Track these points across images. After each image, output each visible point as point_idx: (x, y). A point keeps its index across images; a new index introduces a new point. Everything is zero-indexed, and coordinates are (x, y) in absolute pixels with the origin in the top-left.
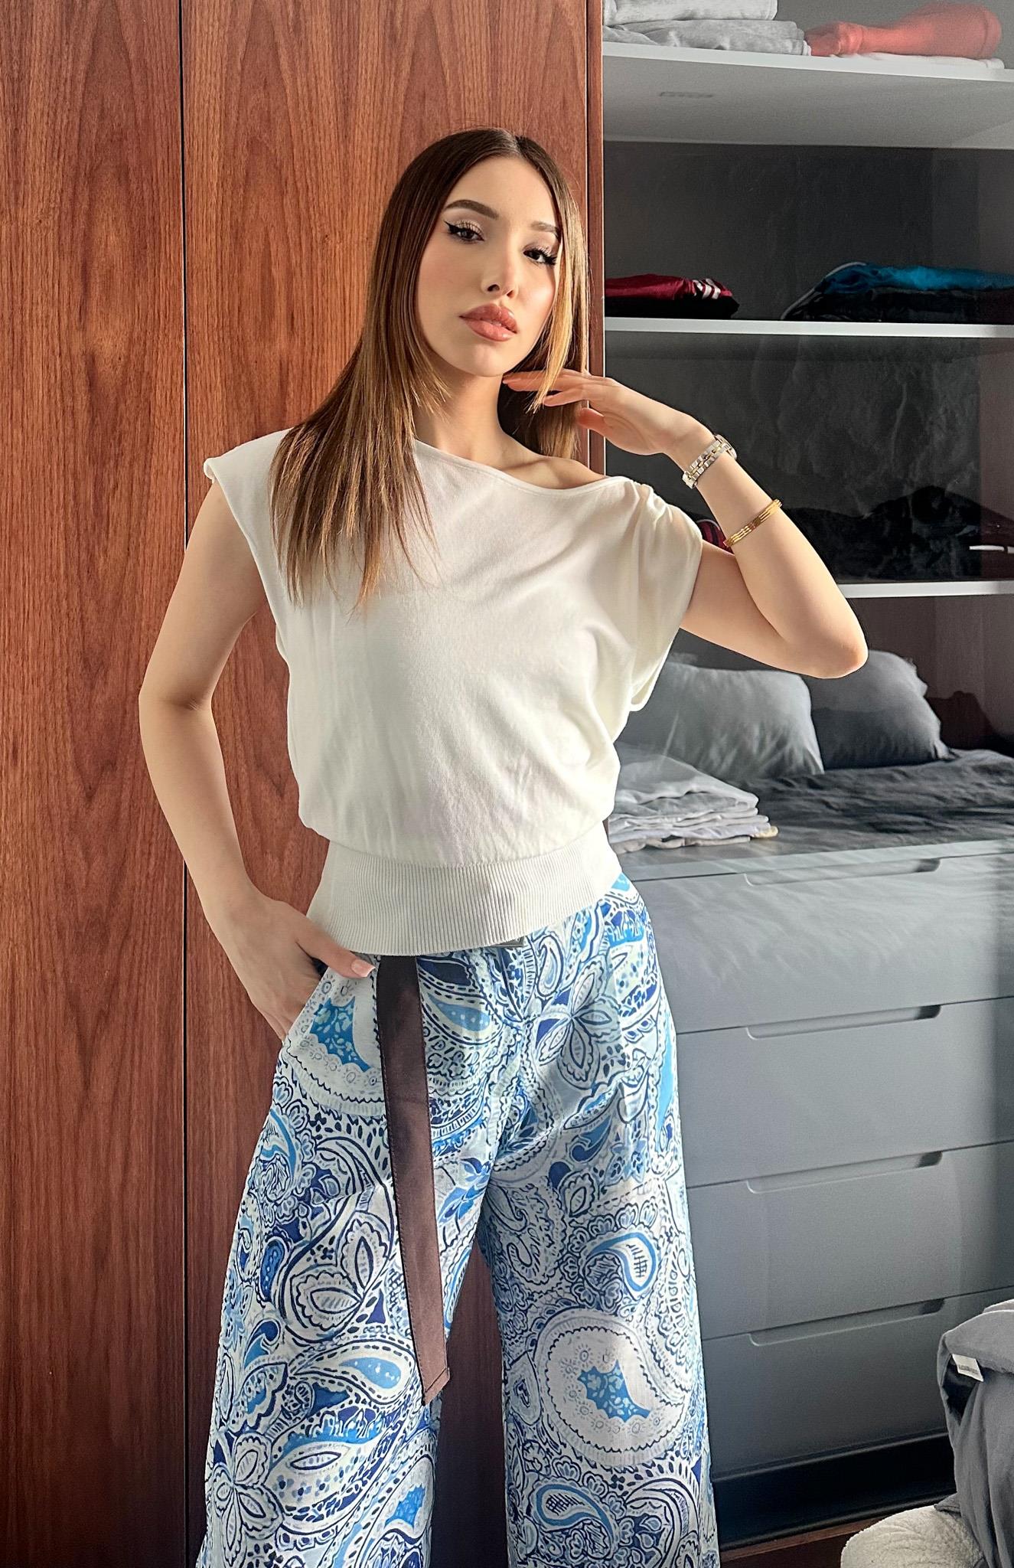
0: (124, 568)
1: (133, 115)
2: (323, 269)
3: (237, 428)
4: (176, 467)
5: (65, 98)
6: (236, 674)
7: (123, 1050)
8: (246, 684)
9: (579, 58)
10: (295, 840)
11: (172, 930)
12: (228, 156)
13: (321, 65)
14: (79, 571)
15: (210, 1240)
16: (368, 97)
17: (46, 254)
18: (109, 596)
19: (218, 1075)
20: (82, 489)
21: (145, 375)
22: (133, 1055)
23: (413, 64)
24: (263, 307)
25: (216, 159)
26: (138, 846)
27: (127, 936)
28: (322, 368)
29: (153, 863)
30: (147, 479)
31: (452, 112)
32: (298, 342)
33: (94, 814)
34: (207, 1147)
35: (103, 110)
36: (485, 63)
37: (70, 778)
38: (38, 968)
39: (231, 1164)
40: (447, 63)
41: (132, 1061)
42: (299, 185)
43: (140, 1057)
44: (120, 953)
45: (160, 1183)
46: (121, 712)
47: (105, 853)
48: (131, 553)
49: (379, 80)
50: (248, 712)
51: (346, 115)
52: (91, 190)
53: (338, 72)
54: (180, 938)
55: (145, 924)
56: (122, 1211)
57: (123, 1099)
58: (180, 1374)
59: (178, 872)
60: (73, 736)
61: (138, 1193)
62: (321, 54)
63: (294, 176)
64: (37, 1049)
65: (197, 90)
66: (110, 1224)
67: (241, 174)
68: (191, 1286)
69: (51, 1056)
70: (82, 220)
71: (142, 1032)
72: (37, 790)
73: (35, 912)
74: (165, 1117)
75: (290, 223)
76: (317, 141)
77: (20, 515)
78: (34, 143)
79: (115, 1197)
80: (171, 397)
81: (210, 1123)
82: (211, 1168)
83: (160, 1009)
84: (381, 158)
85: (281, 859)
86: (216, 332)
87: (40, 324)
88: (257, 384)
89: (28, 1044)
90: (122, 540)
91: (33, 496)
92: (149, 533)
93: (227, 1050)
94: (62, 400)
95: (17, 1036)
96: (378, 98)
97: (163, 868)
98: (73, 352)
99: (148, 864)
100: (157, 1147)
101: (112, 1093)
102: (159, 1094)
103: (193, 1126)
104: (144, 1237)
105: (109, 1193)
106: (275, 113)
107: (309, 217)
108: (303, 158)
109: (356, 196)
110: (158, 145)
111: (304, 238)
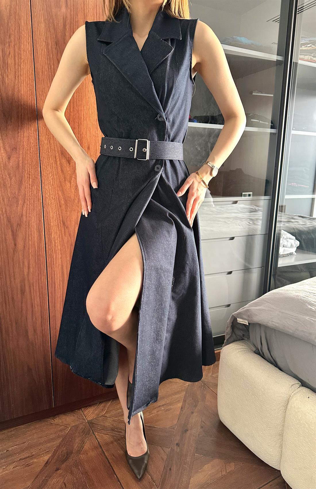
3: (49, 39)
7: (26, 235)
11: (38, 201)
15: (55, 288)
19: (55, 243)
22: (29, 237)
26: (26, 175)
27: (24, 202)
29: (31, 180)
32: (69, 10)
33: (11, 164)
39: (60, 268)
43: (31, 237)
44: (23, 207)
45: (39, 272)
54: (41, 204)
55: (30, 199)
56: (28, 280)
57: (27, 249)
59: (39, 184)
61: (33, 275)
66: (25, 283)
68: (50, 299)
69: (4, 236)
71: (31, 230)
74: (39, 254)
79: (26, 277)
81: (53, 256)
82: (54, 268)
83: (36, 224)
85: (70, 183)
88: (56, 24)
93: (57, 236)
97: (34, 182)
99: (29, 181)
100: (38, 262)
101: (23, 247)
102: (38, 248)
103: (48, 257)
104: (35, 286)
105: (24, 275)
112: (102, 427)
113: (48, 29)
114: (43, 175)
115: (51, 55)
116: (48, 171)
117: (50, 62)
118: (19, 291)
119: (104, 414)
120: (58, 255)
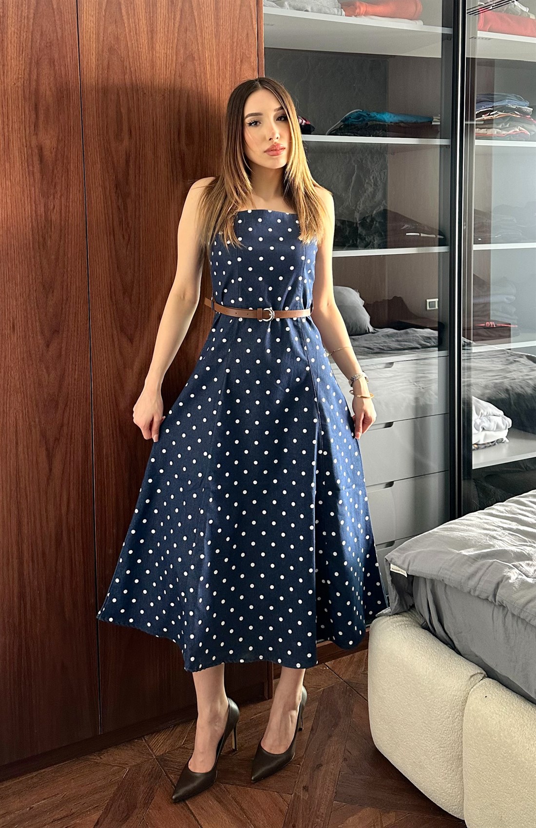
0: (59, 245)
1: (56, 34)
2: (143, 108)
3: (108, 182)
5: (24, 26)
6: (111, 291)
7: (66, 453)
8: (115, 295)
9: (253, 15)
10: (138, 362)
11: (86, 401)
12: (99, 55)
13: (141, 13)
14: (39, 246)
15: (105, 533)
16: (162, 29)
17: (18, 99)
18: (53, 257)
19: (108, 462)
20: (39, 209)
21: (65, 157)
22: (70, 456)
23: (181, 14)
24: (118, 126)
25: (94, 56)
26: (70, 367)
27: (66, 405)
28: (145, 154)
29: (77, 373)
30: (68, 204)
31: (199, 37)
32: (134, 142)
33: (50, 353)
34: (103, 494)
35: (42, 32)
36: (213, 15)
37: (39, 338)
38: (27, 420)
39: (114, 500)
40: (196, 14)
41: (70, 459)
42: (132, 69)
43: (74, 457)
44: (64, 413)
45: (83, 509)
46: (61, 308)
47: (56, 369)
48: (62, 238)
49: (166, 22)
50: (116, 308)
51: (152, 38)
52: (37, 69)
53: (148, 17)
54: (89, 405)
55: (74, 399)
56: (67, 522)
57: (67, 475)
60: (39, 319)
61: (74, 514)
62: (140, 8)
64: (28, 454)
65: (85, 23)
66: (62, 529)
67: (106, 63)
69: (35, 458)
70: (34, 83)
71: (74, 446)
72: (24, 344)
73: (25, 395)
74: (85, 481)
75: (129, 87)
76: (139, 49)
77: (11, 221)
78: (11, 48)
79: (64, 518)
80: (77, 167)
81: (104, 483)
82: (105, 502)
83: (82, 436)
84: (168, 59)
86: (96, 137)
87: (16, 132)
89: (24, 453)
90: (58, 232)
91: (16, 211)
92: (70, 229)
93: (111, 451)
94: (28, 166)
95: (19, 450)
96: (166, 30)
97: (82, 376)
98: (33, 146)
99: (75, 374)
100: (82, 495)
101: (62, 472)
102: (82, 473)
104: (77, 532)
106: (120, 35)
107: (137, 85)
108: (134, 57)
109: (157, 76)
110: (68, 48)
111: (135, 94)
113: (106, 171)
115: (110, 202)
116: (101, 357)
117: (107, 211)
119: (183, 744)
120: (111, 480)
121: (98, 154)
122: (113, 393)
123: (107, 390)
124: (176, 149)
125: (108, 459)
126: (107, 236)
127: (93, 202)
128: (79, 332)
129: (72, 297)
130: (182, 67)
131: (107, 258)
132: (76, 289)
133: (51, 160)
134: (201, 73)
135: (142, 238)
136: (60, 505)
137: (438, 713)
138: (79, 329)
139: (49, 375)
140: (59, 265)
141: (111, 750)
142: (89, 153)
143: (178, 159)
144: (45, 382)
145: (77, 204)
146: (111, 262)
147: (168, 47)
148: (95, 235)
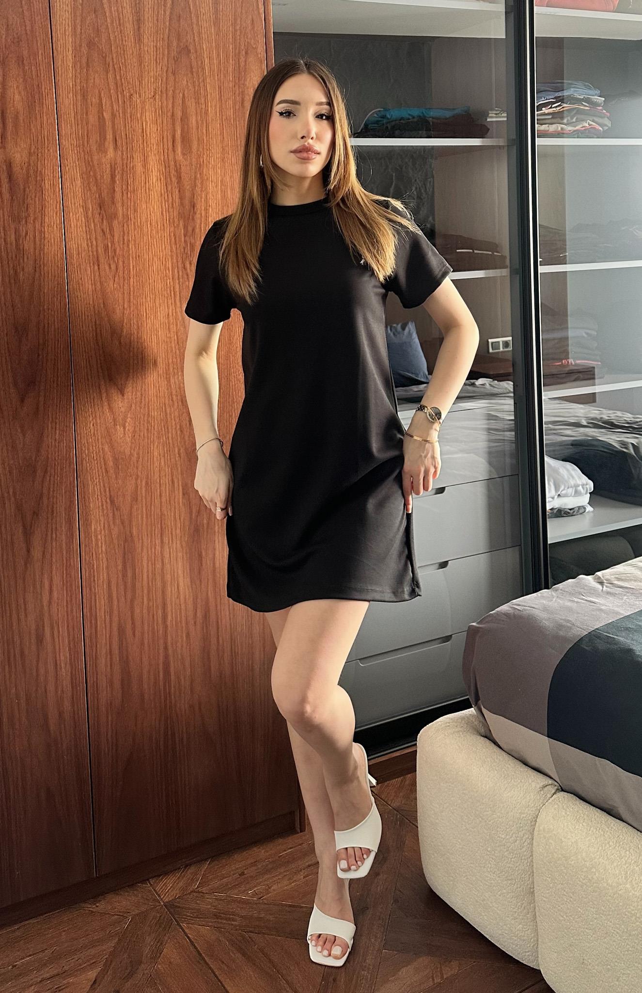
0: (34, 278)
2: (131, 113)
3: (89, 201)
4: (58, 221)
7: (47, 531)
8: (102, 338)
10: (131, 418)
11: (69, 466)
12: (77, 50)
14: (9, 280)
15: (96, 627)
16: (150, 18)
18: (27, 293)
19: (97, 540)
20: (7, 234)
21: (39, 172)
22: (52, 533)
24: (100, 134)
25: (71, 52)
26: (50, 425)
28: (133, 167)
30: (43, 230)
31: (194, 26)
32: (120, 153)
33: (25, 409)
34: (92, 580)
35: (8, 26)
37: (12, 390)
39: (105, 587)
41: (52, 537)
42: (116, 66)
43: (56, 534)
44: (43, 481)
45: (69, 599)
46: (36, 355)
47: (31, 429)
48: (37, 269)
49: (156, 8)
50: (104, 352)
51: (139, 28)
53: (134, 4)
54: (74, 472)
55: (55, 465)
56: (50, 615)
57: (48, 556)
58: (83, 695)
59: (71, 437)
60: (11, 367)
61: (58, 606)
63: (113, 62)
65: (58, 13)
66: (44, 622)
67: (84, 60)
68: (87, 650)
69: (8, 537)
71: (56, 521)
74: (70, 564)
75: (110, 86)
76: (124, 42)
79: (46, 608)
80: (53, 185)
81: (93, 566)
82: (95, 589)
83: (65, 509)
84: (158, 53)
85: (124, 428)
86: (75, 149)
88: (99, 177)
90: (31, 262)
92: (44, 258)
93: (100, 526)
96: (155, 18)
97: (63, 435)
99: (55, 434)
100: (67, 582)
101: (42, 553)
102: (67, 553)
103: (85, 568)
104: (62, 626)
105: (42, 606)
106: (101, 26)
107: (122, 84)
108: (117, 52)
109: (146, 73)
110: (39, 44)
111: (120, 96)
112: (195, 913)
113: (88, 188)
114: (78, 421)
115: (92, 225)
116: (86, 412)
117: (90, 235)
118: (33, 637)
119: (197, 888)
120: (101, 562)
121: (78, 169)
122: (102, 456)
123: (94, 452)
124: (170, 159)
125: (97, 536)
126: (90, 267)
127: (72, 226)
128: (59, 383)
129: (50, 340)
130: (175, 62)
131: (90, 293)
132: (55, 331)
133: (22, 176)
134: (198, 69)
135: (132, 267)
136: (41, 593)
137: (503, 836)
138: (60, 379)
139: (24, 435)
140: (33, 302)
141: (109, 896)
142: (67, 169)
143: (173, 172)
144: (20, 443)
145: (53, 228)
146: (95, 297)
147: (158, 39)
148: (75, 266)
